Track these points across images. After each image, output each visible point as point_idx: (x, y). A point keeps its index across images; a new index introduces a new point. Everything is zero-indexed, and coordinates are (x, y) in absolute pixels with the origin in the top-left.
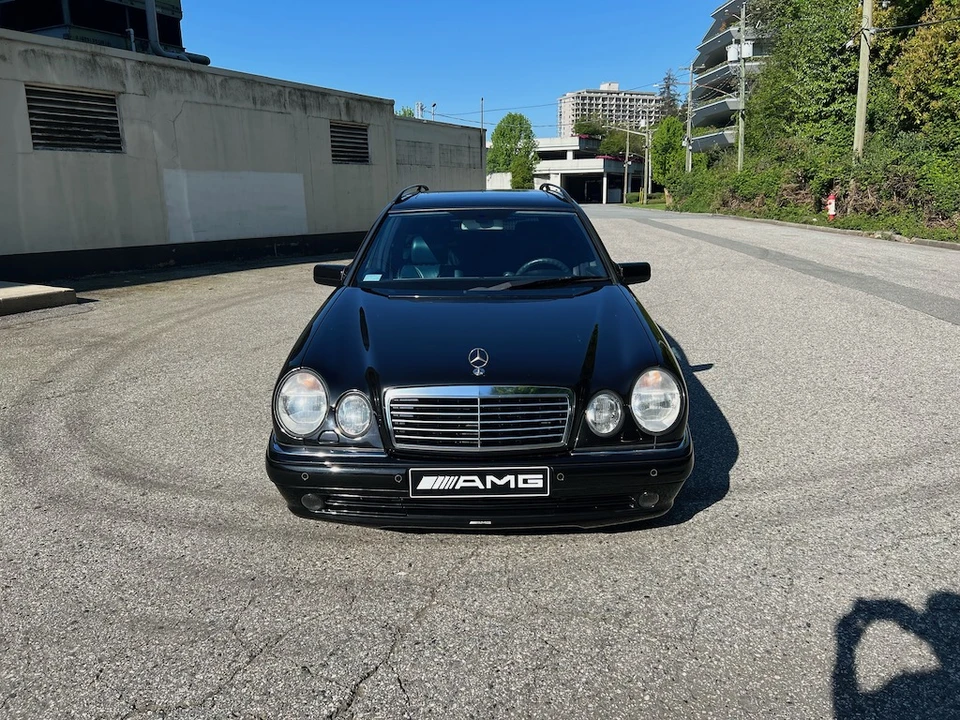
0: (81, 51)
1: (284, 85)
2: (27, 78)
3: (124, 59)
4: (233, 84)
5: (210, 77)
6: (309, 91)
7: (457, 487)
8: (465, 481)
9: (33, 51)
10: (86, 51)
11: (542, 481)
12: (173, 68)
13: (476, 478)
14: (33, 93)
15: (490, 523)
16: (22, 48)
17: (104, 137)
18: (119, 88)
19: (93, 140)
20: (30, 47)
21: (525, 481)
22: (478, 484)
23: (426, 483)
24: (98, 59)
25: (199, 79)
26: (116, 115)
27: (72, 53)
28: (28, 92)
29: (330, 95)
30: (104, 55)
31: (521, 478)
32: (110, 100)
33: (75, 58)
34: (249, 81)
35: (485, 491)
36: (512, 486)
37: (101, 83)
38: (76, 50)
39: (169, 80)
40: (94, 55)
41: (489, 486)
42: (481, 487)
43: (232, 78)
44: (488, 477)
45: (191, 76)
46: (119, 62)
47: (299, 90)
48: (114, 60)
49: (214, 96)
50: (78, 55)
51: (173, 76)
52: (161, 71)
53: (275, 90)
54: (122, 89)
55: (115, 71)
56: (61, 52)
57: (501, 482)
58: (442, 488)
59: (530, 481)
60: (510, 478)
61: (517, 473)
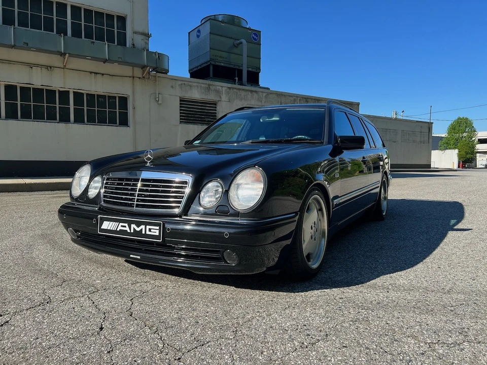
1: (297, 96)
2: (180, 95)
3: (222, 87)
4: (271, 96)
5: (261, 93)
6: (312, 99)
7: (118, 230)
8: (122, 226)
9: (184, 84)
10: (206, 84)
11: (158, 231)
12: (243, 90)
13: (126, 225)
14: (182, 101)
15: (139, 257)
16: (180, 83)
17: (210, 120)
18: (217, 99)
19: (205, 121)
20: (184, 82)
21: (150, 230)
22: (127, 229)
23: (106, 225)
24: (211, 87)
25: (255, 95)
26: (216, 110)
27: (200, 84)
28: (181, 100)
29: (322, 100)
30: (214, 85)
31: (148, 227)
32: (215, 104)
33: (201, 87)
34: (279, 94)
35: (130, 234)
36: (143, 232)
37: (211, 97)
38: (203, 83)
39: (241, 95)
40: (209, 85)
41: (132, 231)
42: (129, 231)
43: (271, 93)
44: (132, 225)
45: (251, 93)
46: (220, 88)
47: (305, 98)
48: (218, 87)
49: (261, 102)
50: (203, 85)
51: (243, 93)
52: (238, 91)
53: (292, 99)
55: (218, 92)
56: (196, 84)
57: (138, 229)
58: (111, 229)
59: (152, 230)
60: (143, 227)
61: (146, 224)
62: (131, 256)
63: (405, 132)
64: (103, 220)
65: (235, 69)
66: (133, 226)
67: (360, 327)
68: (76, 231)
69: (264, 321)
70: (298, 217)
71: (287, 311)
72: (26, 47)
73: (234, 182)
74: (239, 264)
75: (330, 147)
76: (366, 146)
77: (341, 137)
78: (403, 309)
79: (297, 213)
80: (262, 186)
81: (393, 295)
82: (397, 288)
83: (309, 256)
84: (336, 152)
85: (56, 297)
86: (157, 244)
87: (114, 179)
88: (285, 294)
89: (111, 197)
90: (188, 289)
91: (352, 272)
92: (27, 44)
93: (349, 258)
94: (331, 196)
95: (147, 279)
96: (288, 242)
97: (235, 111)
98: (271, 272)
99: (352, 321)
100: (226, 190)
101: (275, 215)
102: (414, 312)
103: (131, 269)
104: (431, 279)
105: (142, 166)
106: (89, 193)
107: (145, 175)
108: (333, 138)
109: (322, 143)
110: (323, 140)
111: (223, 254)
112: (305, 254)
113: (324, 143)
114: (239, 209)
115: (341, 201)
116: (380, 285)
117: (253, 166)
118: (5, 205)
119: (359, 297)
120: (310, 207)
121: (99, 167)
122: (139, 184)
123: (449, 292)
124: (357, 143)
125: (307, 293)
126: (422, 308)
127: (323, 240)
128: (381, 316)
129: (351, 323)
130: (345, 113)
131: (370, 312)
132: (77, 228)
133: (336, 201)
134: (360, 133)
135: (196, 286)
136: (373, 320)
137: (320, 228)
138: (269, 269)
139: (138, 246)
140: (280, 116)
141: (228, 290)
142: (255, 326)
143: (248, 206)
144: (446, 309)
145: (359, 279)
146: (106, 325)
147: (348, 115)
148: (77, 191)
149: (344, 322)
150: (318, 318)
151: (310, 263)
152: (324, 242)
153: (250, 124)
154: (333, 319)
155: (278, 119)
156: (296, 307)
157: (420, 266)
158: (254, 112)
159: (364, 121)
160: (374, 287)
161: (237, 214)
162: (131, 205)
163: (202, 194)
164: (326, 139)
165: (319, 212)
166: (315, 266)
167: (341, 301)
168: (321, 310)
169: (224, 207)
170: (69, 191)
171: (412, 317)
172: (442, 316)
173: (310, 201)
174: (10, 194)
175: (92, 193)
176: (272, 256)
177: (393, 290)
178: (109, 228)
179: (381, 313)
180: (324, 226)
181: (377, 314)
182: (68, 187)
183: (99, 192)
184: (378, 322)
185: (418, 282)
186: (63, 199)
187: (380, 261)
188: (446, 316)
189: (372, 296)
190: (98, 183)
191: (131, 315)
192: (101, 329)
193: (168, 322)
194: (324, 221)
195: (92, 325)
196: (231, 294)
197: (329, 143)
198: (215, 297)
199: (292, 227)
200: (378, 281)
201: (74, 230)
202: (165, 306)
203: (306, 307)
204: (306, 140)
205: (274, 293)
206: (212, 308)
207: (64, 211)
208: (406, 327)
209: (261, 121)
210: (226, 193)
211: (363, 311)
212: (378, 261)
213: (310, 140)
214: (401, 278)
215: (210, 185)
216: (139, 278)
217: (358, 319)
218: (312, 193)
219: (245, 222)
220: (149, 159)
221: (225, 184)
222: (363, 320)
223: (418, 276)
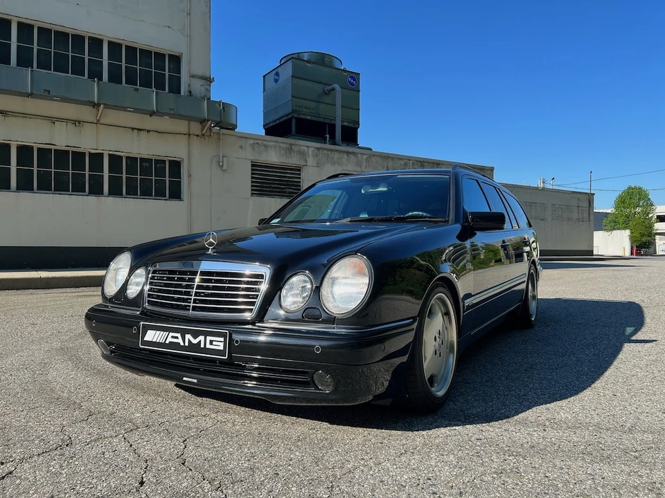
0: (284, 143)
1: (409, 159)
2: (252, 158)
3: (308, 147)
4: (374, 159)
5: (359, 155)
6: (429, 163)
7: (167, 342)
8: (172, 337)
9: (258, 143)
10: (286, 143)
11: (222, 344)
12: (337, 151)
13: (179, 335)
14: (255, 166)
16: (252, 142)
17: (292, 190)
18: (303, 163)
19: (285, 192)
20: (256, 141)
21: (211, 342)
22: (180, 341)
23: (151, 336)
24: (293, 147)
25: (352, 157)
26: (300, 178)
27: (278, 144)
28: (252, 165)
29: (442, 164)
30: (297, 145)
31: (209, 338)
32: (298, 170)
33: (280, 147)
34: (385, 157)
35: (184, 348)
36: (202, 346)
37: (293, 161)
38: (282, 143)
39: (333, 157)
40: (291, 145)
41: (187, 344)
42: (182, 344)
43: (373, 156)
44: (186, 335)
45: (348, 155)
46: (306, 148)
47: (420, 162)
48: (303, 147)
49: (361, 166)
50: (282, 145)
51: (336, 156)
52: (329, 153)
53: (402, 162)
54: (305, 164)
55: (303, 154)
56: (273, 144)
57: (195, 341)
58: (158, 341)
59: (214, 343)
60: (201, 338)
61: (206, 334)
62: (184, 379)
63: (556, 206)
64: (146, 329)
65: (326, 123)
66: (188, 337)
67: (507, 482)
68: (109, 344)
69: (371, 473)
70: (416, 323)
71: (404, 459)
72: (47, 95)
73: (328, 276)
74: (335, 391)
75: (458, 227)
76: (507, 226)
77: (472, 213)
78: (567, 456)
79: (414, 318)
80: (366, 280)
81: (552, 434)
82: (556, 424)
83: (432, 379)
84: (466, 234)
85: (80, 438)
86: (222, 362)
87: (163, 272)
88: (400, 432)
89: (158, 297)
90: (263, 425)
91: (492, 401)
92: (49, 92)
93: (487, 381)
94: (461, 295)
95: (206, 411)
96: (404, 359)
97: (327, 179)
98: (380, 402)
99: (495, 473)
100: (316, 287)
102: (583, 459)
103: (184, 398)
104: (604, 411)
105: (201, 254)
106: (128, 292)
107: (206, 266)
108: (461, 215)
109: (447, 221)
110: (448, 218)
111: (313, 377)
112: (427, 376)
113: (450, 222)
114: (335, 312)
115: (474, 302)
116: (533, 420)
117: (353, 253)
118: (12, 308)
119: (505, 438)
120: (433, 311)
121: (143, 255)
122: (198, 279)
123: (630, 430)
124: (495, 221)
125: (430, 432)
126: (595, 453)
127: (451, 355)
128: (537, 466)
129: (495, 476)
130: (477, 181)
131: (521, 459)
132: (110, 340)
133: (468, 302)
134: (497, 208)
135: (274, 422)
136: (525, 472)
137: (446, 339)
138: (377, 397)
139: (195, 365)
140: (389, 185)
141: (320, 428)
142: (358, 479)
143: (348, 309)
144: (628, 455)
145: (503, 411)
146: (148, 477)
147: (482, 184)
148: (112, 289)
149: (484, 474)
150: (446, 468)
151: (433, 389)
152: (452, 360)
153: (347, 196)
154: (468, 469)
155: (385, 189)
156: (416, 452)
157: (587, 393)
158: (352, 181)
159: (503, 192)
160: (524, 423)
161: (332, 320)
162: (185, 308)
163: (284, 292)
164: (452, 216)
165: (445, 317)
166: (441, 393)
167: (479, 444)
168: (452, 456)
169: (313, 311)
170: (100, 288)
171: (580, 467)
172: (623, 466)
173: (433, 302)
174: (19, 292)
175: (132, 291)
176: (381, 379)
177: (552, 428)
178: (154, 340)
179: (537, 461)
180: (452, 337)
181: (531, 463)
182: (99, 282)
183: (142, 290)
184: (532, 475)
185: (586, 416)
186: (92, 298)
187: (531, 386)
188: (629, 467)
189: (522, 436)
190: (140, 276)
191: (183, 464)
192: (142, 483)
193: (236, 474)
194: (452, 330)
195: (129, 477)
196: (324, 433)
197: (456, 221)
198: (301, 437)
199: (409, 338)
200: (531, 414)
201: (106, 342)
202: (231, 450)
203: (429, 452)
204: (421, 217)
205: (385, 432)
206: (297, 453)
207: (93, 316)
208: (573, 481)
209: (363, 192)
210: (317, 290)
211: (510, 458)
212: (527, 386)
213: (430, 218)
214: (562, 410)
215: (294, 279)
216: (194, 410)
217: (504, 469)
218: (436, 290)
219: (343, 331)
220: (211, 244)
221: (315, 278)
222: (512, 471)
223: (585, 407)
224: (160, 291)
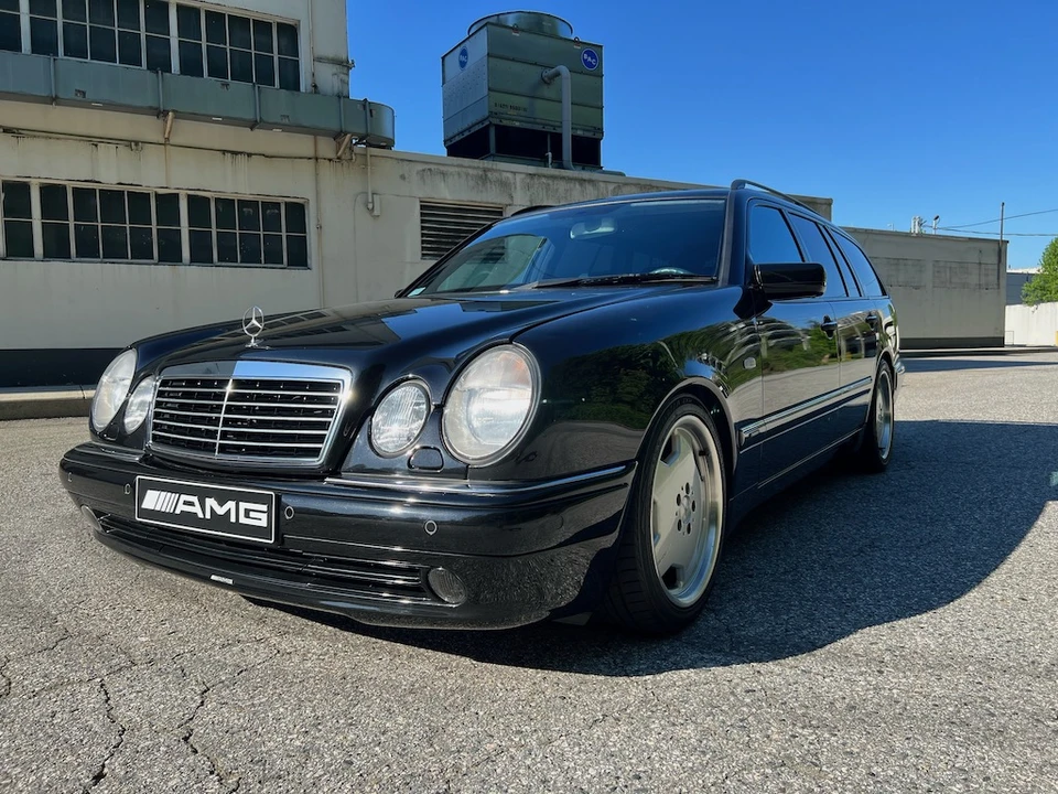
0: (474, 168)
2: (422, 195)
3: (514, 173)
5: (602, 184)
7: (178, 512)
8: (185, 503)
9: (430, 170)
10: (478, 168)
11: (264, 517)
12: (563, 178)
13: (194, 499)
14: (427, 209)
15: (230, 582)
18: (503, 200)
20: (427, 167)
21: (247, 512)
22: (197, 509)
23: (154, 500)
24: (489, 174)
25: (589, 188)
27: (464, 170)
28: (422, 207)
30: (496, 170)
31: (243, 506)
32: (498, 212)
33: (467, 175)
34: (645, 186)
36: (233, 519)
37: (489, 197)
38: (469, 167)
39: (557, 190)
40: (485, 170)
41: (208, 516)
42: (201, 515)
43: (626, 184)
44: (207, 500)
45: (581, 185)
46: (510, 175)
48: (505, 174)
50: (471, 171)
52: (550, 182)
54: (508, 201)
55: (505, 185)
56: (457, 169)
57: (221, 511)
58: (163, 510)
59: (252, 514)
60: (231, 505)
61: (239, 497)
62: (213, 577)
63: (942, 264)
64: (145, 487)
65: (547, 132)
66: (211, 502)
67: (792, 785)
68: (98, 514)
69: (528, 762)
70: (632, 474)
71: (597, 731)
72: (81, 100)
73: (458, 386)
74: (473, 601)
75: (737, 292)
76: (831, 285)
77: (762, 267)
78: (919, 728)
79: (628, 464)
80: (528, 392)
81: (894, 681)
82: (904, 659)
83: (672, 576)
84: (752, 305)
85: (26, 682)
86: (269, 548)
87: (176, 382)
88: (602, 678)
89: (170, 429)
90: (356, 659)
91: (788, 612)
92: (84, 93)
93: (785, 573)
94: (734, 418)
95: (265, 632)
96: (608, 541)
97: (513, 215)
98: (570, 620)
99: (770, 764)
100: (437, 406)
101: (558, 473)
102: (951, 736)
104: (1000, 632)
106: (126, 421)
108: (741, 270)
109: (715, 282)
110: (717, 275)
111: (427, 577)
112: (660, 569)
113: (720, 283)
114: (471, 456)
115: (762, 430)
116: (860, 652)
117: (512, 339)
118: (26, 447)
119: (800, 688)
120: (675, 447)
123: (1049, 671)
124: (806, 280)
125: (659, 677)
126: (974, 722)
127: (713, 530)
128: (856, 750)
129: (769, 771)
130: (780, 210)
131: (827, 735)
132: (103, 508)
133: (746, 432)
134: (816, 255)
135: (378, 654)
136: (830, 763)
137: (703, 499)
138: (556, 612)
139: (228, 554)
141: (457, 667)
142: (500, 776)
143: (491, 447)
144: (1040, 726)
145: (805, 632)
146: (116, 766)
147: (789, 217)
148: (104, 416)
149: (746, 767)
150: (677, 753)
151: (673, 592)
152: (715, 537)
154: (718, 756)
155: (610, 229)
156: (624, 716)
157: (973, 595)
158: (552, 216)
159: (832, 233)
160: (844, 658)
161: (464, 472)
162: (210, 448)
163: (378, 418)
164: (724, 273)
165: (700, 459)
166: (688, 600)
167: (748, 700)
168: (691, 727)
169: (434, 459)
171: (943, 753)
172: (1028, 751)
173: (675, 429)
174: (51, 421)
175: (133, 420)
176: (566, 578)
177: (896, 667)
178: (158, 508)
179: (856, 739)
180: (714, 496)
181: (844, 744)
183: (147, 416)
184: (844, 769)
185: (965, 643)
187: (866, 581)
188: (1042, 751)
189: (834, 684)
191: (186, 739)
192: (98, 777)
193: (274, 761)
194: (713, 483)
195: (79, 765)
196: (461, 676)
197: (732, 281)
198: (417, 685)
199: (616, 503)
200: (859, 640)
201: (94, 511)
202: (281, 710)
203: (649, 717)
204: (674, 276)
205: (574, 678)
206: (400, 719)
208: (925, 785)
209: (572, 236)
210: (437, 414)
211: (805, 732)
212: (860, 581)
213: (683, 276)
214: (919, 632)
215: (396, 394)
216: (248, 629)
217: (788, 757)
218: (679, 411)
219: (488, 492)
220: (254, 330)
221: (432, 389)
222: (804, 761)
223: (965, 624)
224: (172, 418)
